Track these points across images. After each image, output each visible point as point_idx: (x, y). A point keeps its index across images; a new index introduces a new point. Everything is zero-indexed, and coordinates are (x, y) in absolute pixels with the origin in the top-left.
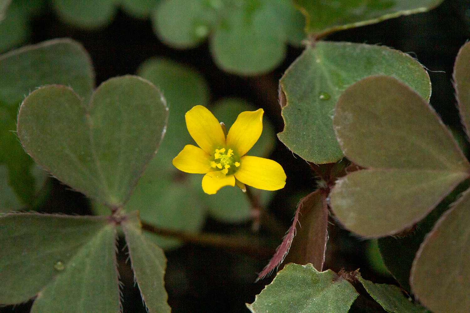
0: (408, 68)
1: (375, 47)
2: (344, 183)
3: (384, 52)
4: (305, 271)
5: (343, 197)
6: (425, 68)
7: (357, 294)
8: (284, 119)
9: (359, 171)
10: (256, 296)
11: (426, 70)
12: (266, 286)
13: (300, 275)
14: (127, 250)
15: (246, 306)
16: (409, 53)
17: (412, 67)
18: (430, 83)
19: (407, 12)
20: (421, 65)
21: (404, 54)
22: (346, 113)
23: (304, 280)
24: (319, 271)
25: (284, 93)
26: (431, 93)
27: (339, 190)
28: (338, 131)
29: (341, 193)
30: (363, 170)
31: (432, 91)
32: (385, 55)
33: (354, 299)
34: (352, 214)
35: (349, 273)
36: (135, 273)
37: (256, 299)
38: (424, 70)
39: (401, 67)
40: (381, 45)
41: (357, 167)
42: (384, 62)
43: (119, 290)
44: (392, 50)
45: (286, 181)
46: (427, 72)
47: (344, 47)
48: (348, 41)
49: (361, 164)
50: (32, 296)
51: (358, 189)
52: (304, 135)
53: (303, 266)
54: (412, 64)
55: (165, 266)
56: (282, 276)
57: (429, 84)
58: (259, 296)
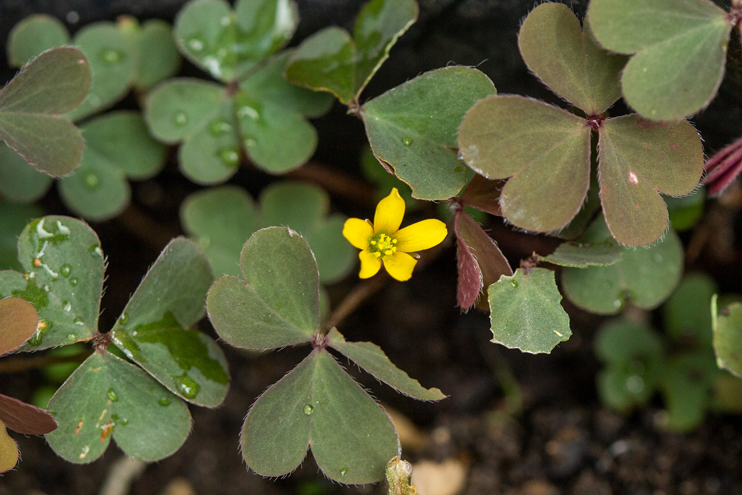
0: (459, 76)
1: (418, 78)
2: (506, 200)
3: (428, 78)
4: (503, 284)
5: (515, 211)
6: (472, 68)
7: (553, 272)
8: (404, 181)
9: (507, 183)
10: (490, 329)
11: (473, 68)
12: (490, 317)
13: (502, 290)
14: (352, 362)
15: (492, 343)
16: (448, 64)
17: (459, 73)
18: (486, 75)
19: (401, 33)
20: (467, 67)
21: (446, 68)
22: (470, 147)
23: (508, 290)
24: (511, 275)
25: (385, 162)
26: (492, 83)
27: (507, 208)
28: (473, 165)
29: (510, 209)
30: (510, 179)
31: (492, 79)
32: (430, 79)
33: (554, 277)
34: (534, 219)
35: (528, 260)
36: (373, 375)
37: (493, 332)
38: (472, 69)
39: (451, 79)
40: (422, 74)
41: (503, 181)
42: (433, 84)
43: (370, 396)
44: (433, 72)
45: (446, 228)
46: (475, 69)
47: (391, 95)
48: (391, 88)
49: (505, 177)
50: (307, 449)
51: (519, 196)
52: (426, 182)
53: (498, 281)
54: (459, 71)
55: (382, 353)
56: (493, 301)
57: (486, 77)
58: (493, 328)
